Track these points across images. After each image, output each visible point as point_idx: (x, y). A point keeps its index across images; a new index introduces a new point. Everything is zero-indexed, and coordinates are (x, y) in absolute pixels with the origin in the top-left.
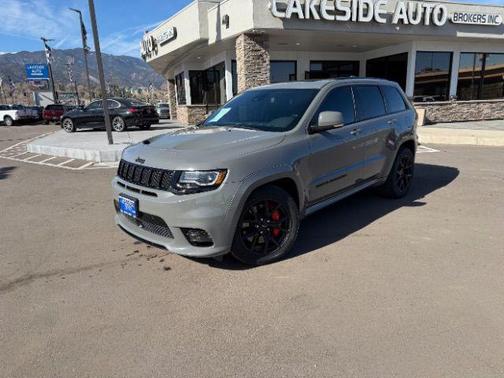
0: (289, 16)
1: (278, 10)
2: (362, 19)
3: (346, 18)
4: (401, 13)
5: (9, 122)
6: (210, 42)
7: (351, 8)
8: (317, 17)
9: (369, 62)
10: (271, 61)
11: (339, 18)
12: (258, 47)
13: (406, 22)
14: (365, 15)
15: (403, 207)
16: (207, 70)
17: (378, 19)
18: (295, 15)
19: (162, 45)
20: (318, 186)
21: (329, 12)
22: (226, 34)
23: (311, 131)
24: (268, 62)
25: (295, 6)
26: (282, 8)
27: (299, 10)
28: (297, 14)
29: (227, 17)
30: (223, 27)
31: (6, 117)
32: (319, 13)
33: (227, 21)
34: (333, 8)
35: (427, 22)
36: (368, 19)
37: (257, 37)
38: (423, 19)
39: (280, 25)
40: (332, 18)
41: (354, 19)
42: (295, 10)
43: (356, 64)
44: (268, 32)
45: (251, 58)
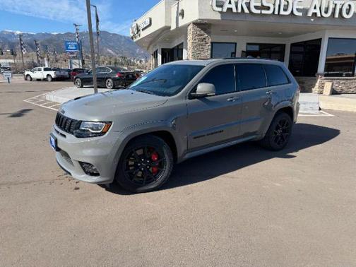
0: (225, 10)
1: (217, 6)
2: (282, 12)
3: (270, 12)
4: (315, 8)
5: (49, 79)
6: (172, 29)
7: (274, 5)
8: (246, 11)
9: (293, 45)
10: (212, 43)
11: (264, 12)
12: (203, 32)
13: (319, 15)
14: (285, 10)
15: (276, 158)
16: (173, 49)
17: (296, 13)
18: (230, 10)
19: (143, 30)
20: (195, 138)
21: (256, 7)
22: (182, 23)
23: (191, 97)
24: (209, 44)
25: (230, 3)
26: (220, 5)
27: (233, 6)
28: (231, 9)
29: (183, 11)
30: (180, 17)
31: (48, 75)
32: (249, 8)
33: (182, 14)
34: (259, 4)
35: (337, 15)
36: (288, 12)
37: (203, 26)
38: (333, 13)
39: (218, 17)
40: (258, 12)
41: (276, 13)
42: (230, 6)
43: (283, 46)
44: (209, 22)
45: (197, 41)
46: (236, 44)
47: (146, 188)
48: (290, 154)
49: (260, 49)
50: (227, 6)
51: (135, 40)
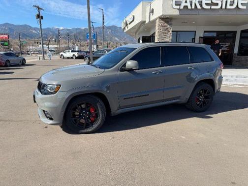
0: (182, 7)
1: (176, 5)
2: (229, 7)
6: (146, 22)
7: (222, 2)
8: (199, 7)
9: (242, 32)
11: (213, 7)
12: (166, 24)
14: (231, 5)
15: (195, 118)
16: (150, 36)
17: (240, 6)
18: (186, 7)
19: (130, 24)
20: (125, 99)
21: (207, 4)
22: (153, 18)
24: (171, 32)
25: (186, 2)
26: (178, 4)
27: (188, 4)
28: (187, 6)
29: (153, 10)
30: (151, 14)
32: (201, 5)
34: (210, 2)
37: (166, 19)
39: (177, 13)
40: (209, 7)
41: (224, 7)
42: (186, 4)
43: (235, 33)
44: (171, 17)
45: (162, 30)
46: (195, 32)
47: (85, 131)
48: (209, 115)
49: (217, 35)
50: (183, 4)
51: (125, 31)
